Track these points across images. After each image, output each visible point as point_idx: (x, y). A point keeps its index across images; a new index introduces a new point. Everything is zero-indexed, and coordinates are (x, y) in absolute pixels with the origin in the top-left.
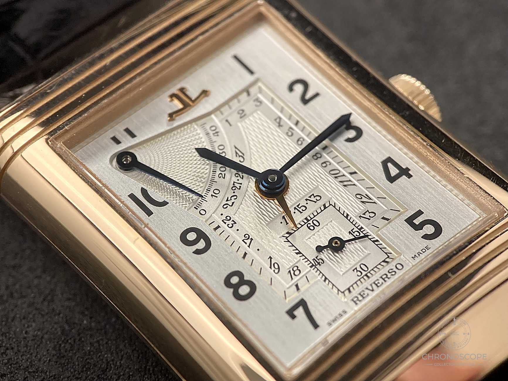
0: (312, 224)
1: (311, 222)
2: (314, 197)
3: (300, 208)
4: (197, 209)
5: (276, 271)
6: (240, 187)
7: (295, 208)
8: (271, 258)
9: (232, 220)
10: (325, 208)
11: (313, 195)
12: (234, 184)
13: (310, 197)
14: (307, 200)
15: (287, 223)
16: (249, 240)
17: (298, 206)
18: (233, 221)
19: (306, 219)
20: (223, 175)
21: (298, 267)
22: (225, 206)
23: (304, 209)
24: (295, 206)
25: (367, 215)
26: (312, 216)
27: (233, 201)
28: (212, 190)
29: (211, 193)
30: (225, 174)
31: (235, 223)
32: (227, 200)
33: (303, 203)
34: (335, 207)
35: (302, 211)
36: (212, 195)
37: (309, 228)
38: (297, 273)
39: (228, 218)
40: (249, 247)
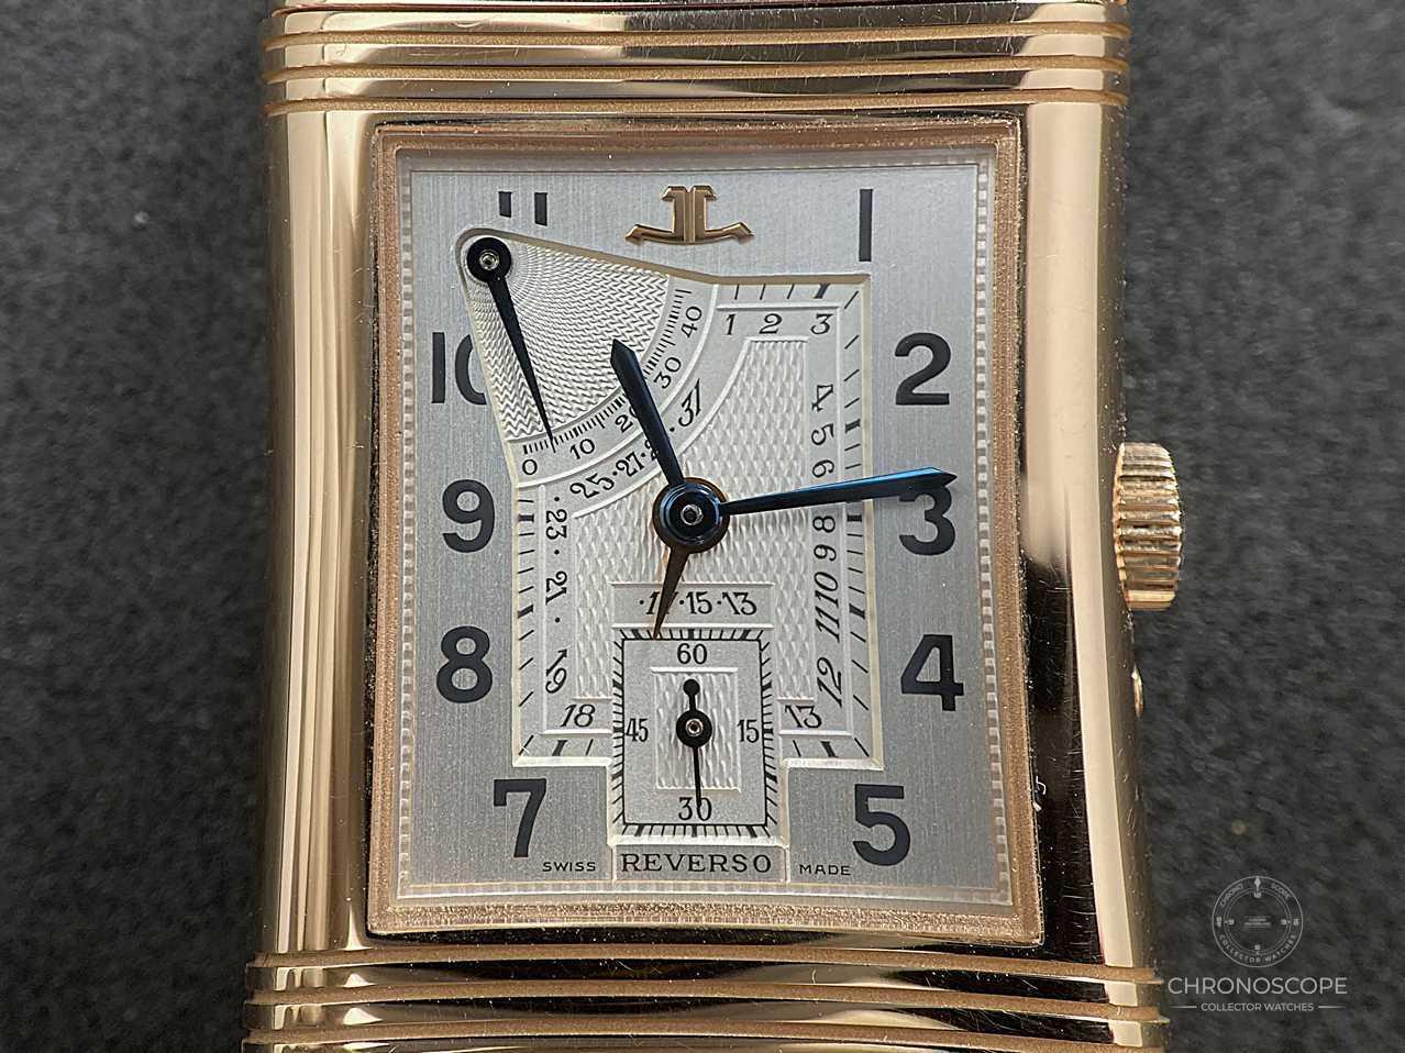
0: (691, 651)
1: (692, 644)
2: (744, 601)
3: (699, 601)
4: (526, 452)
5: (553, 687)
6: (635, 471)
7: (690, 595)
8: (564, 653)
9: (563, 524)
10: (743, 638)
11: (746, 594)
12: (628, 458)
13: (736, 594)
14: (725, 595)
15: (650, 612)
16: (559, 589)
17: (699, 594)
18: (565, 527)
19: (691, 631)
20: (628, 423)
21: (593, 710)
22: (576, 488)
23: (705, 607)
24: (695, 591)
25: (803, 715)
26: (705, 635)
27: (599, 488)
28: (581, 437)
29: (576, 441)
30: (631, 424)
31: (565, 536)
32: (590, 480)
33: (713, 596)
34: (761, 650)
35: (696, 611)
36: (573, 448)
37: (680, 653)
38: (584, 720)
39: (562, 515)
40: (548, 600)
